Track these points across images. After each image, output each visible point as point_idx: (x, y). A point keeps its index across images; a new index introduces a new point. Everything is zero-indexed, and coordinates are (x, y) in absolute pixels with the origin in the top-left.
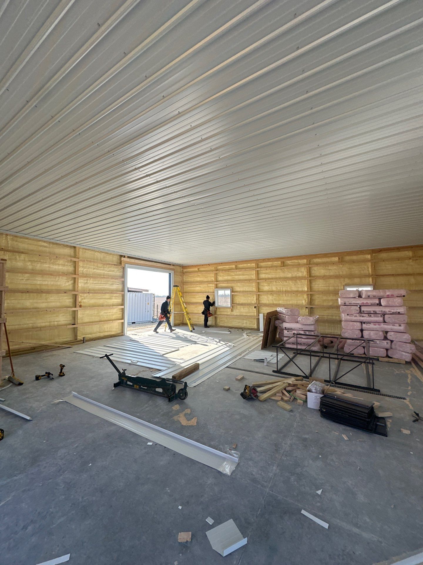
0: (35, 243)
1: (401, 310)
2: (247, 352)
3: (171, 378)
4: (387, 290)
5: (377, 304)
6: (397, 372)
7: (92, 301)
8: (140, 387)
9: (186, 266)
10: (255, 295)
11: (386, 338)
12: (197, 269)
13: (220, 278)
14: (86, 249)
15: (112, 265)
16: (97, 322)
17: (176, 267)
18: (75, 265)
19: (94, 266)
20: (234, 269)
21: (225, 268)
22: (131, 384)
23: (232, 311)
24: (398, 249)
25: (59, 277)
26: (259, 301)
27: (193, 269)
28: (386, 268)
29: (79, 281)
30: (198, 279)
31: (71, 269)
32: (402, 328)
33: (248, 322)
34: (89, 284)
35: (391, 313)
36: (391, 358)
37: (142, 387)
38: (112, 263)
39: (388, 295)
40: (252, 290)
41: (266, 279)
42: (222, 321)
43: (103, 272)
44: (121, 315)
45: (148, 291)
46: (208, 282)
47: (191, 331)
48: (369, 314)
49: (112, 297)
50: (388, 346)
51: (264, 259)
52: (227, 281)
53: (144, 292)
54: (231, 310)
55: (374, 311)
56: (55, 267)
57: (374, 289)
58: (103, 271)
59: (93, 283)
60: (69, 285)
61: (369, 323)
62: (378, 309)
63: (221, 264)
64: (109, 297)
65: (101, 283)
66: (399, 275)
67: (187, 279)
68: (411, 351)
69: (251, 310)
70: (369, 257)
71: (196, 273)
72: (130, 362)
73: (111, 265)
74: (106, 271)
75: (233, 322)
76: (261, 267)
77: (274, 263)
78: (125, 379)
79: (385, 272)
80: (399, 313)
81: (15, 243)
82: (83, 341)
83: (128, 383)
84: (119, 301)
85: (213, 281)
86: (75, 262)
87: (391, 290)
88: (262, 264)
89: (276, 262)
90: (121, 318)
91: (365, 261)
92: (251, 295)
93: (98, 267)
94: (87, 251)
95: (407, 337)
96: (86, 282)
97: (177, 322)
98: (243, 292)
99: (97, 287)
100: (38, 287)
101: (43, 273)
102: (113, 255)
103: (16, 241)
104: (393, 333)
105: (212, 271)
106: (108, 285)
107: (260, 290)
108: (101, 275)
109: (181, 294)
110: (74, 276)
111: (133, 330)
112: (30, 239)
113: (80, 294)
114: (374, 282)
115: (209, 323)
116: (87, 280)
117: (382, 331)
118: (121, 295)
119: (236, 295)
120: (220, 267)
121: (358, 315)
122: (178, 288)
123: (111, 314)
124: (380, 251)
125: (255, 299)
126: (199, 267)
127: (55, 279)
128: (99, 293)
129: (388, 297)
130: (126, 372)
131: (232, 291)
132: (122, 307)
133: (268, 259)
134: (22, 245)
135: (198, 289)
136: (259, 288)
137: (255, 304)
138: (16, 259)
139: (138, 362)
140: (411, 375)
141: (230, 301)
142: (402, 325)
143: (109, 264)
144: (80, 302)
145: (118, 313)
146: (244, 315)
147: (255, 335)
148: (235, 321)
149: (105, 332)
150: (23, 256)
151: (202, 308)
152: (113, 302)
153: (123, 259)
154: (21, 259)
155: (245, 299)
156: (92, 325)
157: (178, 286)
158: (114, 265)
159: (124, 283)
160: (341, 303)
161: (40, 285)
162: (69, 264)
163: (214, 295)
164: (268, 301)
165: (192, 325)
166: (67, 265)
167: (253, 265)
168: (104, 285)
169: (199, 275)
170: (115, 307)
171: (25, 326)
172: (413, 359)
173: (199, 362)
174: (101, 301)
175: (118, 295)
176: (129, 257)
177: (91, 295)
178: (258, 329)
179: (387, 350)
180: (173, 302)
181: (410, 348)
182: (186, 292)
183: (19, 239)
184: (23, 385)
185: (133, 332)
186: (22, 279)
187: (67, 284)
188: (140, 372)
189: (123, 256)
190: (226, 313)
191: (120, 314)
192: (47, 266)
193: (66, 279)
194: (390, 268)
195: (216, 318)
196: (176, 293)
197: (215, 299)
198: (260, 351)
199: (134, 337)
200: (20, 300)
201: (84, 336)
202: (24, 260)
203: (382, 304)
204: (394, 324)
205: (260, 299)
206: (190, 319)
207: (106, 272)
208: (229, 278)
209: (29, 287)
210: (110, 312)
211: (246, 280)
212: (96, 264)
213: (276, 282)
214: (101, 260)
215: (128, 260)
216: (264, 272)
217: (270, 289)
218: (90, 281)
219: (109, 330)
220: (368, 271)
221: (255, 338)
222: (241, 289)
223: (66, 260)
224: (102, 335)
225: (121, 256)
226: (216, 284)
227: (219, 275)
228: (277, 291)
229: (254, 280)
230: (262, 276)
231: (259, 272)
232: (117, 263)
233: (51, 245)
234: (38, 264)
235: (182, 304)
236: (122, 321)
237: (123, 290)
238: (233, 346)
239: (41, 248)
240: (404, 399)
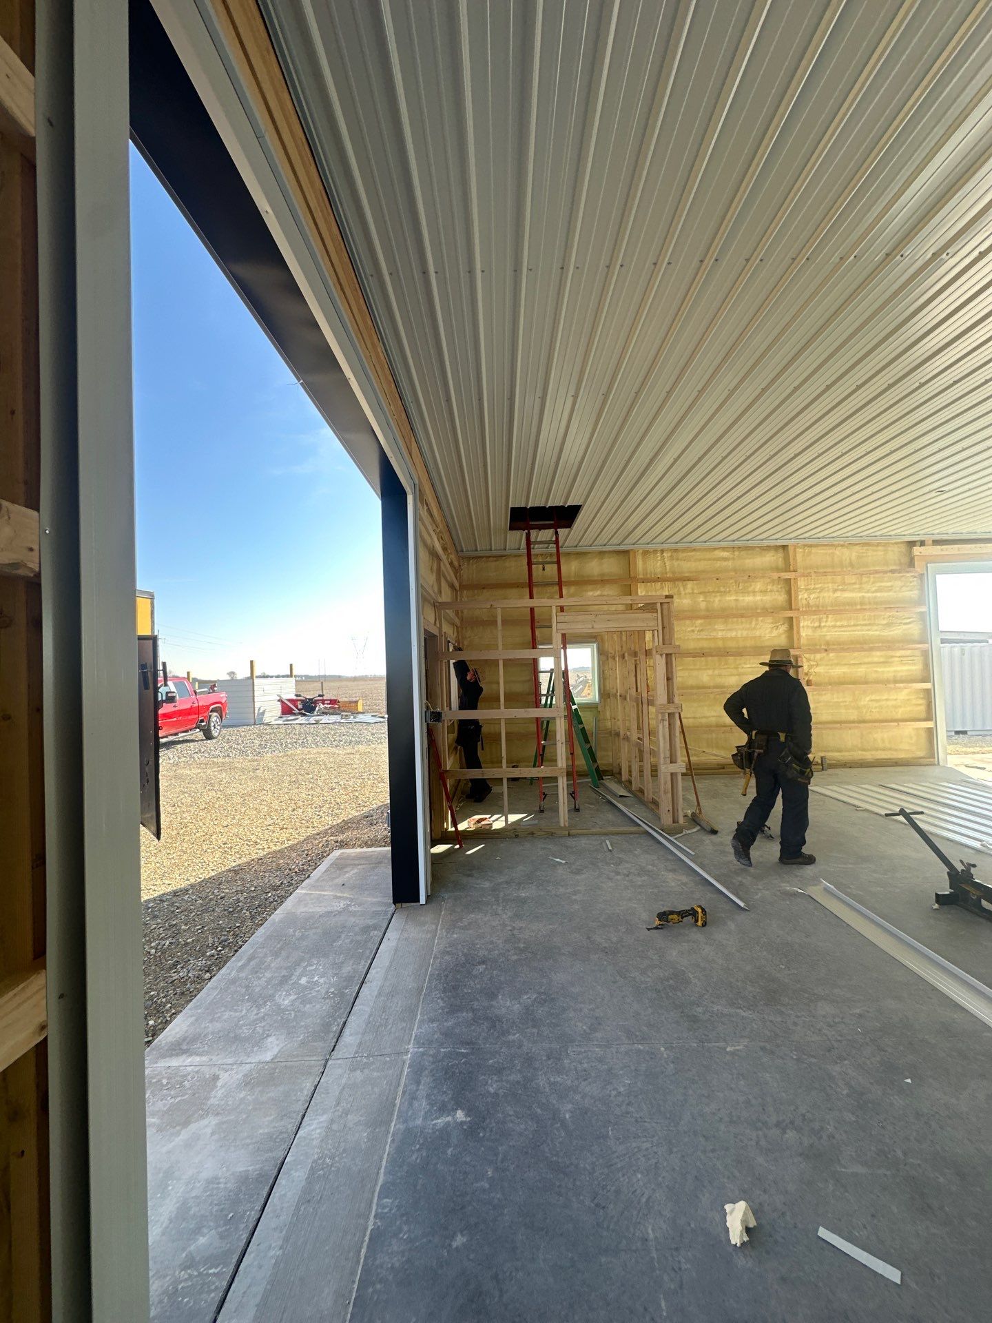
0: (708, 555)
7: (838, 671)
14: (811, 546)
15: (885, 572)
16: (853, 722)
18: (788, 586)
19: (834, 582)
25: (757, 620)
29: (801, 625)
31: (781, 598)
34: (825, 630)
38: (885, 568)
43: (861, 595)
44: (923, 708)
49: (890, 660)
56: (748, 599)
58: (859, 592)
59: (834, 627)
60: (779, 635)
64: (882, 660)
65: (857, 625)
72: (977, 845)
73: (881, 575)
74: (868, 592)
78: (974, 893)
81: (676, 563)
82: (822, 765)
83: (985, 905)
84: (916, 668)
86: (788, 581)
90: (923, 715)
93: (844, 583)
94: (814, 550)
96: (817, 624)
99: (846, 635)
100: (720, 644)
101: (726, 615)
102: (886, 545)
103: (677, 559)
106: (875, 628)
108: (856, 604)
110: (789, 611)
111: (966, 753)
112: (699, 550)
113: (807, 656)
116: (820, 620)
118: (917, 653)
123: (890, 703)
127: (751, 623)
128: (854, 650)
130: (973, 870)
132: (928, 686)
134: (687, 565)
138: (680, 594)
143: (877, 572)
144: (806, 674)
145: (914, 702)
149: (877, 749)
150: (690, 585)
152: (895, 671)
153: (917, 550)
154: (687, 591)
156: (840, 729)
158: (892, 571)
159: (927, 619)
161: (723, 639)
162: (775, 588)
166: (771, 591)
168: (866, 628)
170: (902, 685)
171: (704, 721)
174: (861, 671)
175: (909, 652)
176: (936, 542)
177: (831, 655)
183: (681, 555)
184: (719, 834)
186: (693, 631)
187: (775, 633)
189: (919, 543)
191: (921, 705)
192: (733, 598)
193: (772, 623)
200: (691, 669)
201: (822, 754)
202: (693, 593)
207: (870, 595)
209: (705, 644)
210: (887, 700)
212: (839, 579)
214: (851, 565)
215: (937, 550)
218: (826, 621)
219: (888, 745)
223: (769, 580)
224: (869, 756)
225: (912, 544)
232: (900, 564)
233: (736, 553)
234: (715, 596)
236: (930, 724)
237: (925, 639)
239: (718, 564)
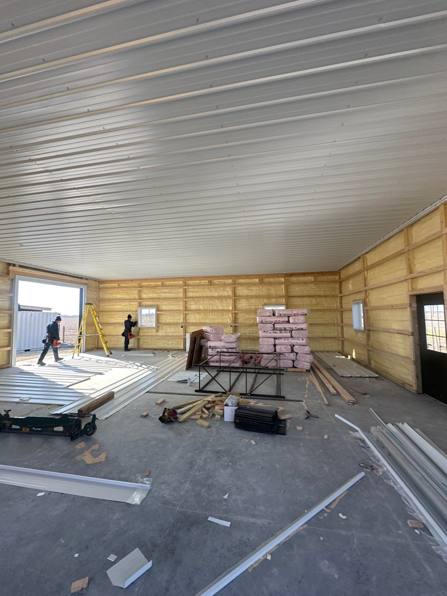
1: (304, 326)
2: (171, 374)
3: (77, 412)
4: (294, 310)
5: (287, 322)
6: (300, 380)
8: (31, 430)
9: (103, 281)
10: (182, 314)
11: (292, 351)
12: (117, 285)
13: (144, 296)
17: (90, 281)
20: (160, 287)
21: (150, 284)
22: (18, 427)
23: (157, 331)
24: (304, 274)
26: (186, 320)
27: (112, 285)
28: (296, 290)
30: (119, 296)
32: (304, 342)
33: (174, 342)
35: (297, 329)
36: (296, 368)
37: (34, 428)
39: (295, 314)
40: (179, 309)
41: (193, 298)
42: (144, 343)
45: (51, 310)
46: (130, 299)
47: (108, 356)
48: (281, 330)
50: (294, 358)
51: (192, 277)
52: (153, 299)
53: (44, 311)
54: (155, 330)
55: (284, 328)
57: (286, 309)
61: (280, 338)
62: (287, 326)
63: (146, 280)
66: (304, 296)
67: (105, 296)
68: (310, 361)
69: (177, 330)
70: (283, 280)
71: (116, 289)
72: (18, 400)
75: (158, 343)
76: (189, 285)
77: (202, 281)
78: (8, 423)
79: (295, 294)
80: (302, 329)
83: (14, 427)
84: (4, 322)
85: (136, 299)
87: (297, 309)
88: (190, 282)
89: (203, 281)
90: (6, 344)
91: (280, 283)
92: (178, 314)
95: (307, 349)
97: (90, 346)
98: (170, 311)
104: (298, 346)
105: (136, 287)
107: (187, 309)
109: (95, 313)
114: (287, 302)
115: (130, 346)
117: (290, 345)
118: (7, 315)
119: (161, 314)
120: (144, 284)
121: (272, 332)
122: (92, 306)
124: (292, 275)
125: (182, 318)
126: (119, 283)
129: (295, 315)
130: (10, 413)
131: (158, 310)
132: (9, 330)
133: (196, 277)
135: (117, 307)
136: (186, 307)
137: (182, 323)
139: (30, 398)
140: (309, 381)
141: (155, 321)
142: (304, 339)
146: (171, 335)
147: (181, 356)
148: (161, 342)
151: (122, 329)
153: (11, 268)
155: (172, 318)
157: (92, 304)
159: (12, 299)
160: (259, 321)
163: (137, 315)
164: (194, 320)
165: (109, 349)
167: (181, 283)
169: (120, 291)
172: (312, 367)
173: (115, 390)
176: (21, 266)
178: (185, 350)
179: (293, 361)
180: (85, 322)
181: (310, 358)
182: (102, 311)
185: (26, 362)
188: (32, 411)
189: (12, 265)
190: (150, 334)
191: (5, 340)
194: (298, 290)
195: (138, 339)
196: (89, 312)
197: (138, 318)
198: (184, 371)
199: (26, 369)
203: (291, 321)
204: (298, 338)
205: (187, 318)
206: (106, 343)
208: (155, 296)
211: (173, 298)
213: (203, 301)
215: (21, 270)
216: (191, 290)
217: (197, 308)
220: (282, 292)
221: (181, 358)
222: (168, 308)
225: (9, 264)
226: (140, 303)
227: (143, 292)
228: (204, 310)
229: (181, 298)
230: (190, 294)
231: (187, 290)
232: (2, 273)
235: (97, 325)
236: (9, 348)
237: (11, 309)
238: (156, 369)
240: (302, 401)
